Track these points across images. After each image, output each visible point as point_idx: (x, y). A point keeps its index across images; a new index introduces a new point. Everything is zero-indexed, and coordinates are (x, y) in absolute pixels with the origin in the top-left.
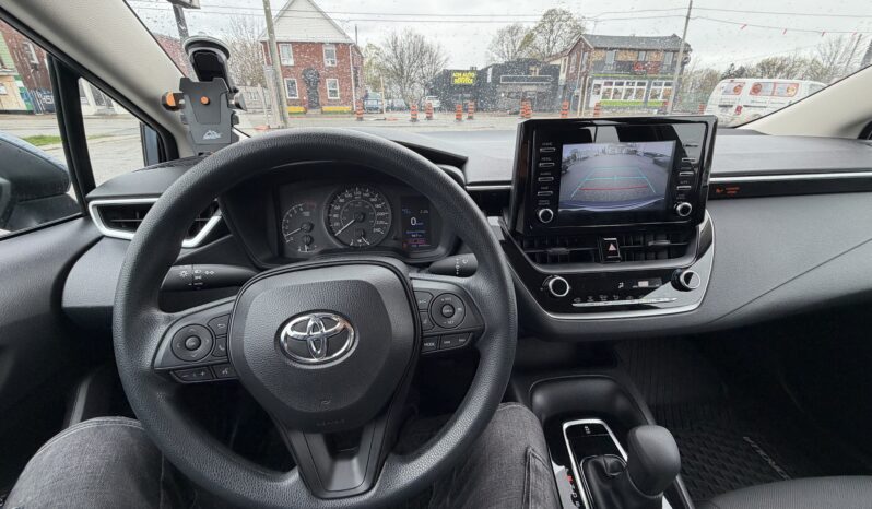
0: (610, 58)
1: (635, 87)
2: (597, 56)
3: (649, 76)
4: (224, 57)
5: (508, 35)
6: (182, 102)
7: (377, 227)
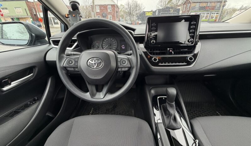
0: (197, 5)
1: (205, 15)
2: (193, 5)
3: (210, 11)
4: (78, 5)
6: (69, 16)
7: (114, 47)
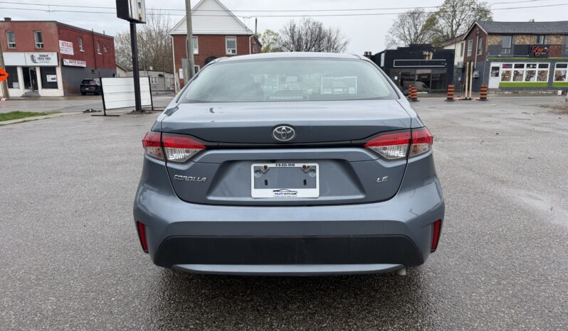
0: (507, 42)
1: (537, 69)
2: (492, 41)
3: (550, 58)
5: (410, 20)
